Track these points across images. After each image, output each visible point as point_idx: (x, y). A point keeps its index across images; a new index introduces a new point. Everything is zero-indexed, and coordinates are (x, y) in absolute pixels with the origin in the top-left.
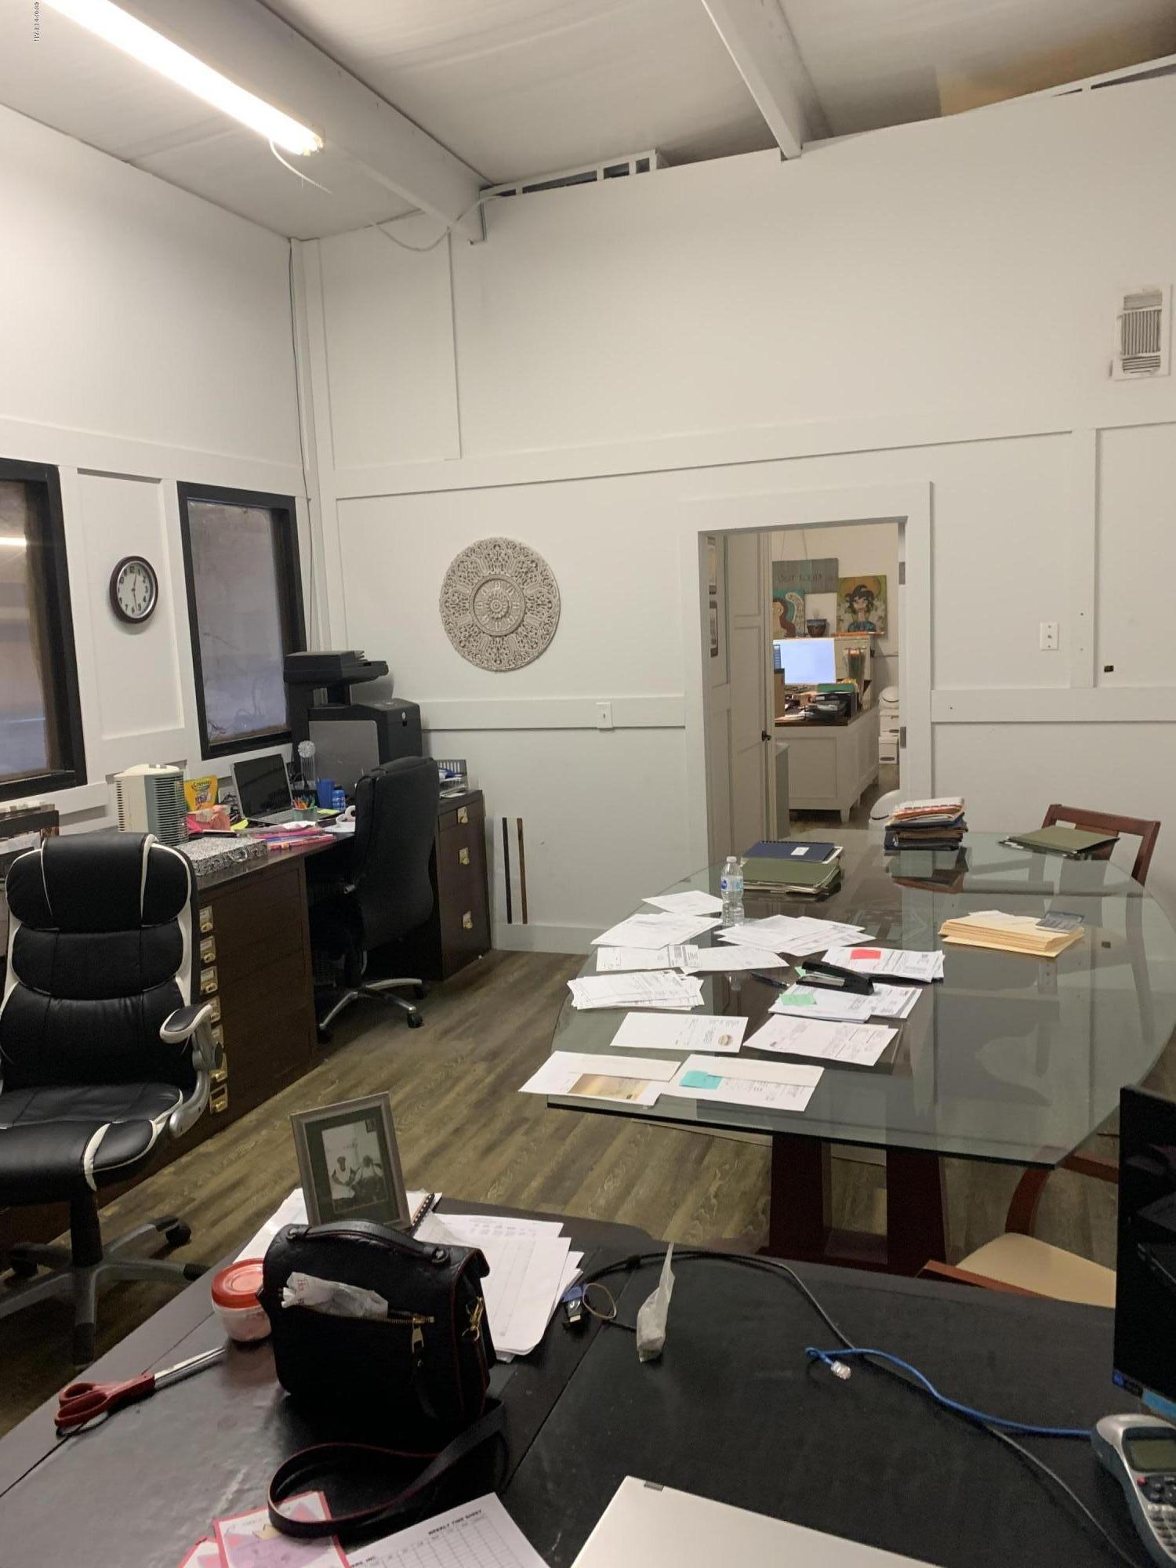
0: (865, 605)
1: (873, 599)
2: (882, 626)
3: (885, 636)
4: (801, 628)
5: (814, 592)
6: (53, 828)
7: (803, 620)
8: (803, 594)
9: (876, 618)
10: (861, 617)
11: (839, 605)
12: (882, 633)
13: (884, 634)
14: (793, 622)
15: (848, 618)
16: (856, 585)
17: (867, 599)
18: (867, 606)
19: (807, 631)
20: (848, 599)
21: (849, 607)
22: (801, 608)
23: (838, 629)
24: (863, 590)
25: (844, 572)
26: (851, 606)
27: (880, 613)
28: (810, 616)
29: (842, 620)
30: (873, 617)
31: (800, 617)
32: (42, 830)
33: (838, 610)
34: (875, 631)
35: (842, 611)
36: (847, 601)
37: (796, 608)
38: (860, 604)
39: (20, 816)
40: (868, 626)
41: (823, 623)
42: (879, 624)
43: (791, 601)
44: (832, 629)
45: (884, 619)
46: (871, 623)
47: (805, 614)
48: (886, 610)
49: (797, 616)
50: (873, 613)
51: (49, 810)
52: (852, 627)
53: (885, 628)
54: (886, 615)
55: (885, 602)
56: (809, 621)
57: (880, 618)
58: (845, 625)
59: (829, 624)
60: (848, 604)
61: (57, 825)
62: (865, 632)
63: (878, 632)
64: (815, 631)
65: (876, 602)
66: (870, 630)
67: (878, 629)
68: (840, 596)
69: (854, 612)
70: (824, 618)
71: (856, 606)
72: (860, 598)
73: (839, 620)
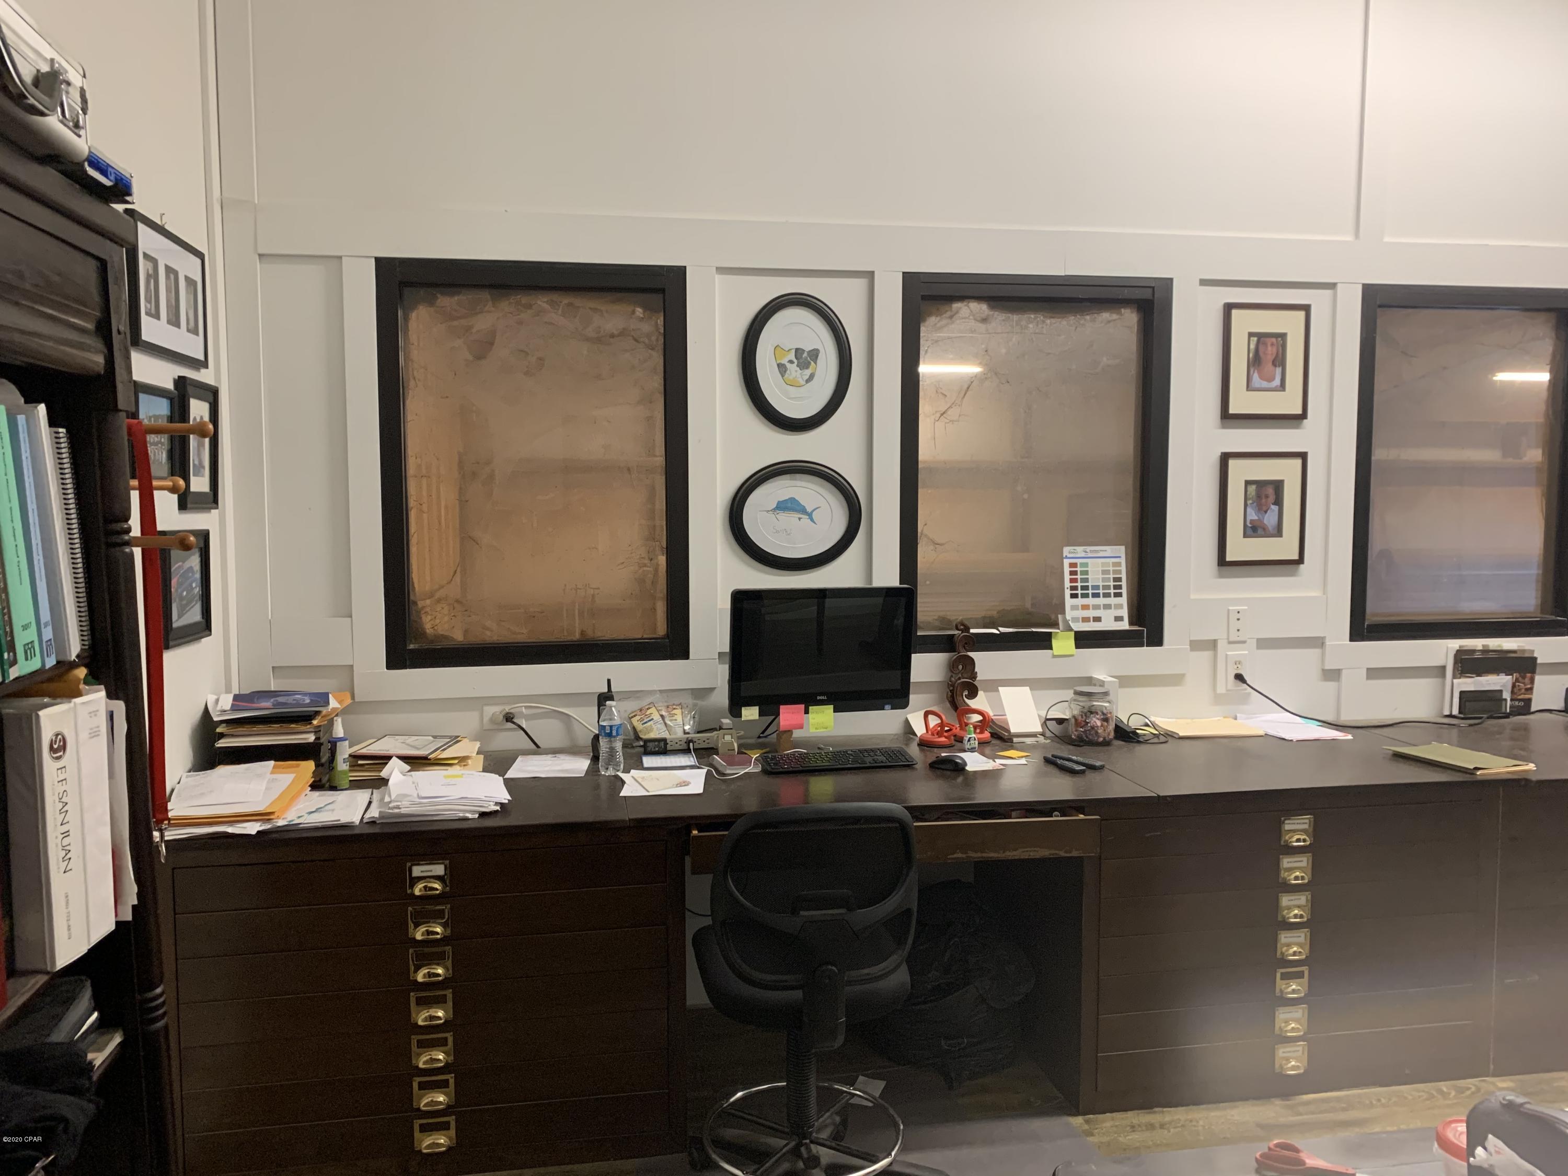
6: (1529, 675)
32: (1515, 674)
39: (1491, 655)
51: (1527, 655)
61: (1533, 672)
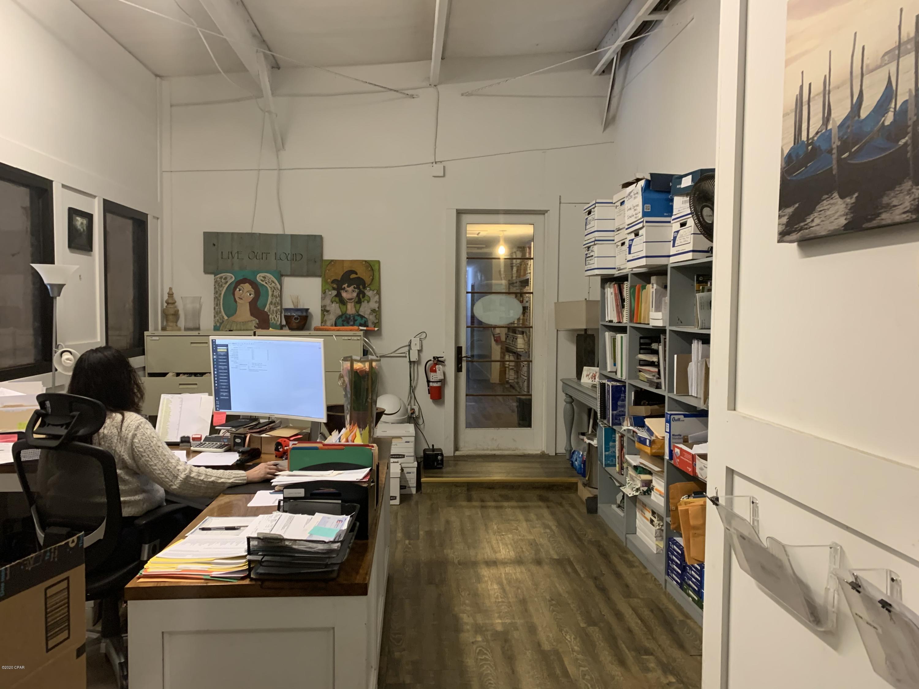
0: (355, 294)
1: (365, 288)
2: (376, 321)
3: (378, 334)
4: (276, 318)
5: (293, 274)
7: (279, 307)
8: (280, 276)
9: (369, 311)
10: (351, 309)
11: (324, 292)
12: (376, 329)
13: (378, 330)
14: (266, 310)
15: (335, 309)
16: (346, 270)
17: (358, 288)
18: (358, 295)
19: (284, 323)
20: (335, 286)
21: (336, 296)
22: (277, 293)
23: (323, 321)
24: (353, 276)
25: (329, 254)
26: (339, 295)
27: (373, 305)
28: (288, 304)
29: (328, 311)
30: (365, 309)
31: (275, 305)
33: (323, 299)
34: (367, 326)
35: (328, 302)
36: (334, 289)
37: (270, 293)
38: (349, 293)
40: (359, 320)
41: (304, 314)
42: (371, 318)
43: (264, 283)
44: (316, 321)
45: (377, 312)
46: (362, 317)
47: (281, 300)
48: (379, 302)
49: (271, 303)
50: (364, 304)
52: (340, 320)
53: (378, 323)
54: (379, 307)
55: (379, 293)
56: (287, 310)
57: (373, 311)
58: (331, 318)
59: (312, 316)
60: (335, 293)
62: (356, 327)
63: (371, 327)
64: (294, 323)
65: (369, 293)
66: (361, 325)
67: (370, 324)
68: (325, 282)
69: (343, 302)
70: (306, 307)
71: (344, 295)
72: (348, 286)
73: (325, 311)
